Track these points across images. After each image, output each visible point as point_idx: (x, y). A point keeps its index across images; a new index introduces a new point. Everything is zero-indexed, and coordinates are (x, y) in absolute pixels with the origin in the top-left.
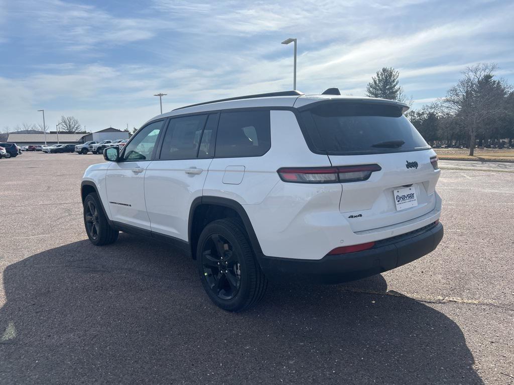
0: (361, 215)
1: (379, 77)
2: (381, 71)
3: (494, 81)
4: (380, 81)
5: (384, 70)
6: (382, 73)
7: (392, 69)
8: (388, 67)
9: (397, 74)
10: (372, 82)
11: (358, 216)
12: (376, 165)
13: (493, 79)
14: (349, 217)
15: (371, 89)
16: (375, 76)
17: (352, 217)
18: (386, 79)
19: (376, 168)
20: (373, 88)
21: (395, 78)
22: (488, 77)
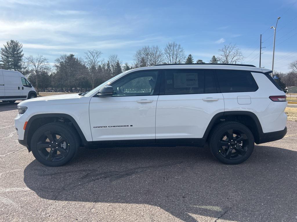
1: (8, 45)
2: (10, 42)
3: (75, 58)
4: (9, 48)
5: (12, 41)
6: (11, 43)
7: (18, 42)
8: (15, 40)
9: (21, 45)
10: (4, 47)
13: (74, 57)
15: (4, 53)
16: (6, 44)
18: (14, 47)
20: (5, 52)
21: (20, 47)
22: (72, 56)
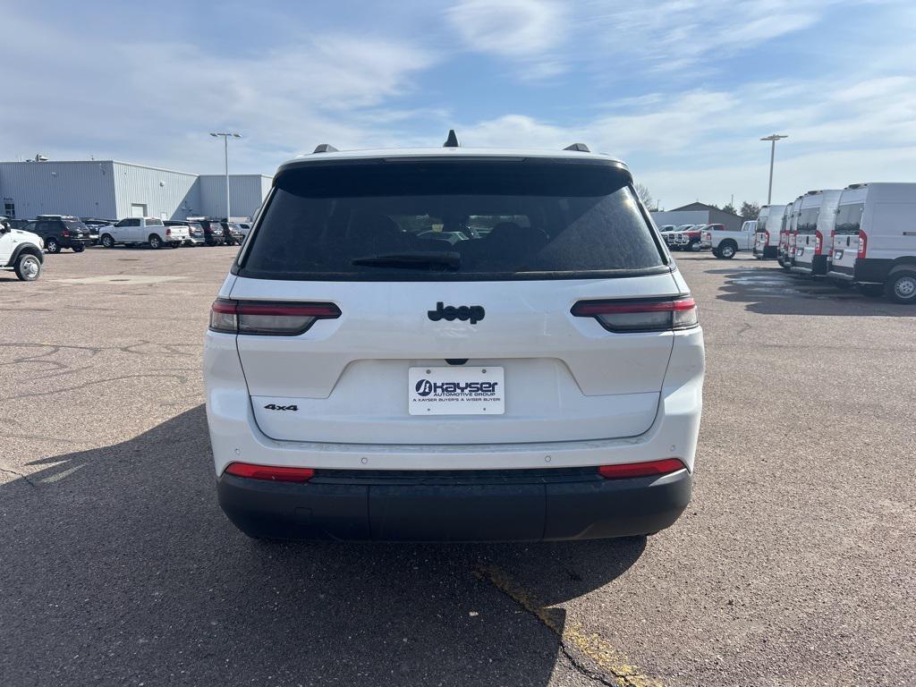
0: (295, 408)
11: (288, 408)
12: (331, 303)
14: (267, 407)
17: (273, 407)
19: (331, 311)
